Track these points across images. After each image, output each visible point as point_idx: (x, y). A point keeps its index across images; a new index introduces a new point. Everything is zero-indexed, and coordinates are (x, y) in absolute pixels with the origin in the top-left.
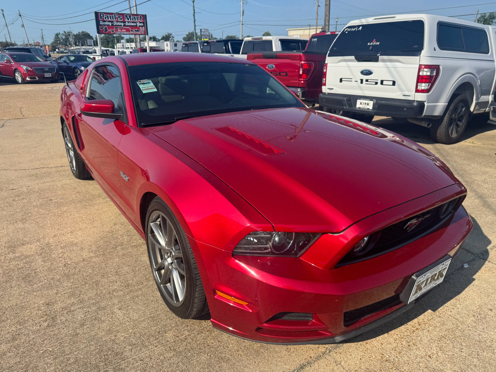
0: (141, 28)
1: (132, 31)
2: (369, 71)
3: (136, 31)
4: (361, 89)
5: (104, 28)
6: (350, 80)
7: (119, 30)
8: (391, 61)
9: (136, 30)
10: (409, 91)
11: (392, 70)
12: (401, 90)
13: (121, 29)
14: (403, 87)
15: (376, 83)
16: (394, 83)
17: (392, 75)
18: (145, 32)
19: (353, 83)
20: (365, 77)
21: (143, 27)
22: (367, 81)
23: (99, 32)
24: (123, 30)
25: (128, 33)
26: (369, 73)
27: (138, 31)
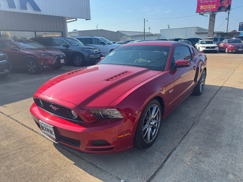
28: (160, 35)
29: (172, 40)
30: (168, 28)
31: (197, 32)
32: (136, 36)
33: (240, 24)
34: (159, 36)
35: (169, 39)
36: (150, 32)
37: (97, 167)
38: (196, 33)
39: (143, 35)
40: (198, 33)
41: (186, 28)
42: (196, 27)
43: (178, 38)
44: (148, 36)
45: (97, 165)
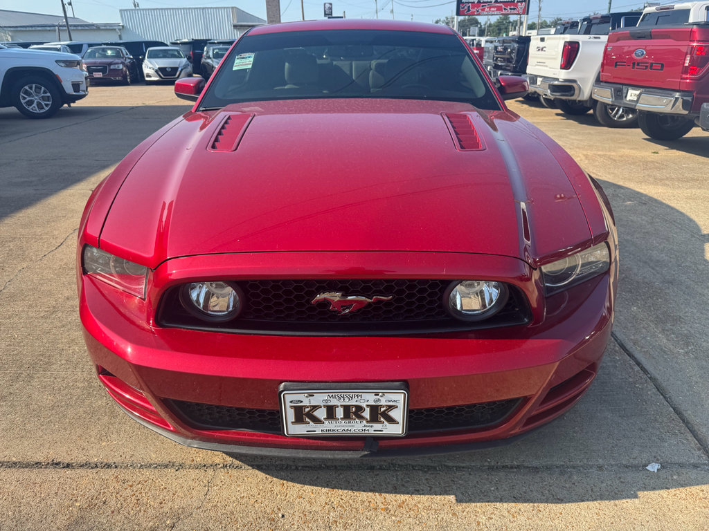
0: (519, 4)
1: (505, 9)
3: (511, 9)
5: (466, 8)
7: (487, 9)
9: (512, 7)
13: (490, 8)
18: (524, 10)
21: (524, 3)
23: (458, 13)
24: (492, 9)
25: (498, 12)
27: (514, 9)
28: (123, 26)
29: (180, 43)
30: (135, 6)
31: (236, 23)
32: (31, 27)
33: (325, 7)
34: (120, 29)
35: (173, 41)
36: (74, 18)
37: (536, 470)
38: (235, 26)
39: (64, 26)
40: (241, 26)
41: (203, 9)
42: (232, 8)
43: (199, 38)
44: (80, 28)
45: (525, 464)
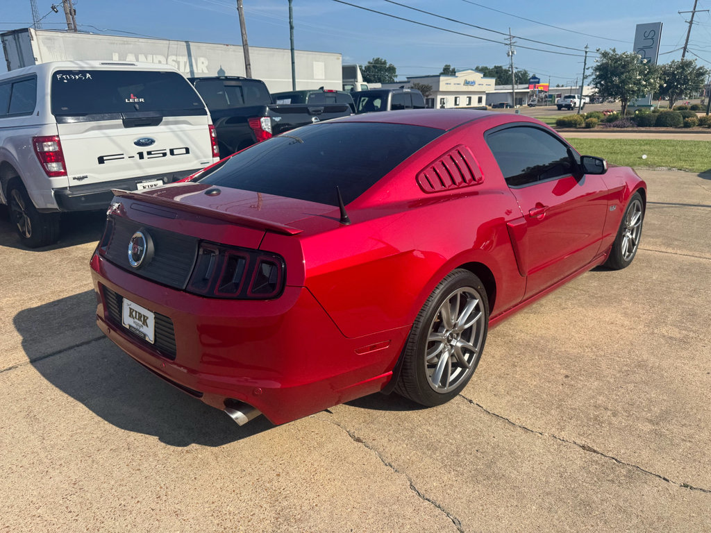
2: (149, 139)
4: (140, 167)
6: (119, 157)
8: (176, 123)
10: (205, 157)
11: (180, 133)
12: (197, 158)
14: (199, 154)
15: (165, 155)
16: (187, 151)
17: (182, 141)
19: (127, 161)
20: (145, 149)
22: (149, 153)
26: (150, 142)
